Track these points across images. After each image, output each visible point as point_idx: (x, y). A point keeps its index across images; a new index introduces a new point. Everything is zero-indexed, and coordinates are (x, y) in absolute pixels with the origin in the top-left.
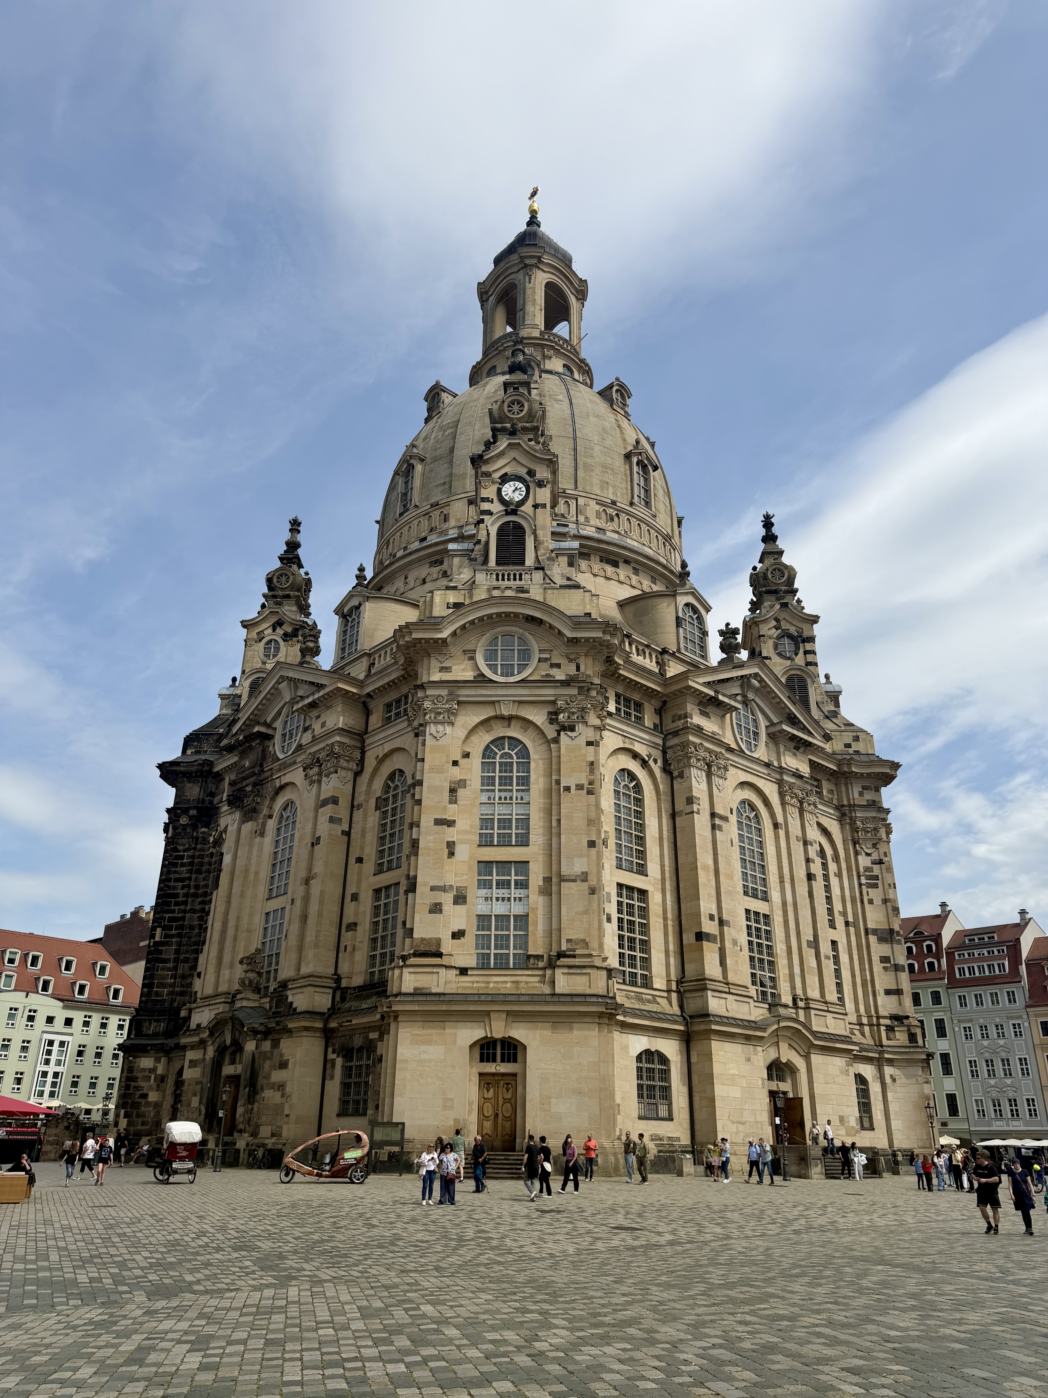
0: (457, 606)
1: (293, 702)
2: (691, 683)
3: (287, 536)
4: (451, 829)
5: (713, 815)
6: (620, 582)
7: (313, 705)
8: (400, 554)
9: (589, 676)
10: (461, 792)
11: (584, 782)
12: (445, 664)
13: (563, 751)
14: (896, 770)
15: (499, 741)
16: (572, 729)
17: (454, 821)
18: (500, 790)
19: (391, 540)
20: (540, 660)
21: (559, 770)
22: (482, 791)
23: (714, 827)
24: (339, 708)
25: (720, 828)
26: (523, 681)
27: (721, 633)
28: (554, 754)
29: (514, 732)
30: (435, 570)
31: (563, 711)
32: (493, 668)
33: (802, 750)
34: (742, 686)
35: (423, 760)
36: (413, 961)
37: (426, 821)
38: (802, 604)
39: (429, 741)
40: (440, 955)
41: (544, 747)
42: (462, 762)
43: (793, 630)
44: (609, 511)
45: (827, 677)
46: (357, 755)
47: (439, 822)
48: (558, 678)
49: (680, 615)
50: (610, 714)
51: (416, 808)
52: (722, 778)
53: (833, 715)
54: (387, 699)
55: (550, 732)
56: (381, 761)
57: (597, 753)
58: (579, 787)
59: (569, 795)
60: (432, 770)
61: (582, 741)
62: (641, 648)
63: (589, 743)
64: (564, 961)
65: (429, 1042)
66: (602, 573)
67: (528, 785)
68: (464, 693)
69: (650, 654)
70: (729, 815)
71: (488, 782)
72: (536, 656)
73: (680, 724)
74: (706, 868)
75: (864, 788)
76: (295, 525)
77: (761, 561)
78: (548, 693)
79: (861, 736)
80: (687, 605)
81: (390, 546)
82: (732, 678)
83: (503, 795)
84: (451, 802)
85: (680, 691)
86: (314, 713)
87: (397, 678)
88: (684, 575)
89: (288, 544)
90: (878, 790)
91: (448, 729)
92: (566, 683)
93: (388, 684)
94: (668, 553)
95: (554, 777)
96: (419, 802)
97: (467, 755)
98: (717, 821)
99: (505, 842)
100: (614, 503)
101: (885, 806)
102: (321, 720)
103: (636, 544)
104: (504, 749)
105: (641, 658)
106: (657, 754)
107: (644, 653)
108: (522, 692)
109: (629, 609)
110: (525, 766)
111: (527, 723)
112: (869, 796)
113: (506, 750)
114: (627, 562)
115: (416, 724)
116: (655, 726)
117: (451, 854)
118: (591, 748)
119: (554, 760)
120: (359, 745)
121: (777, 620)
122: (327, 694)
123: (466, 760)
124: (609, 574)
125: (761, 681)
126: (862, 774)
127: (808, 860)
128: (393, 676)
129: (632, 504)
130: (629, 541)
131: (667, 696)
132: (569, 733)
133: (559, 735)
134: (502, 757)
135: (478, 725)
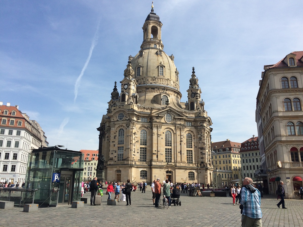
0: (115, 109)
2: (152, 115)
3: (114, 85)
4: (114, 143)
5: (158, 135)
6: (155, 92)
10: (116, 137)
11: (130, 135)
12: (113, 119)
15: (121, 129)
17: (115, 141)
18: (121, 136)
20: (125, 117)
21: (127, 133)
22: (118, 137)
23: (158, 137)
25: (159, 137)
26: (123, 120)
28: (127, 131)
29: (122, 128)
31: (128, 124)
32: (119, 119)
34: (167, 111)
36: (110, 160)
37: (111, 142)
40: (113, 160)
43: (194, 92)
45: (202, 100)
47: (112, 142)
49: (162, 98)
52: (160, 128)
55: (126, 127)
59: (128, 137)
60: (112, 134)
64: (126, 160)
65: (111, 171)
66: (151, 91)
67: (124, 135)
68: (116, 123)
70: (162, 134)
71: (119, 135)
74: (155, 143)
77: (192, 77)
78: (126, 122)
80: (164, 95)
84: (114, 139)
90: (203, 123)
91: (114, 128)
92: (128, 120)
97: (117, 132)
98: (158, 136)
99: (121, 144)
100: (154, 77)
103: (159, 84)
106: (150, 126)
108: (122, 122)
110: (124, 133)
111: (124, 126)
112: (201, 124)
114: (156, 88)
116: (150, 121)
117: (114, 146)
121: (191, 90)
124: (153, 91)
127: (181, 138)
129: (158, 76)
130: (157, 84)
134: (121, 131)
135: (118, 127)
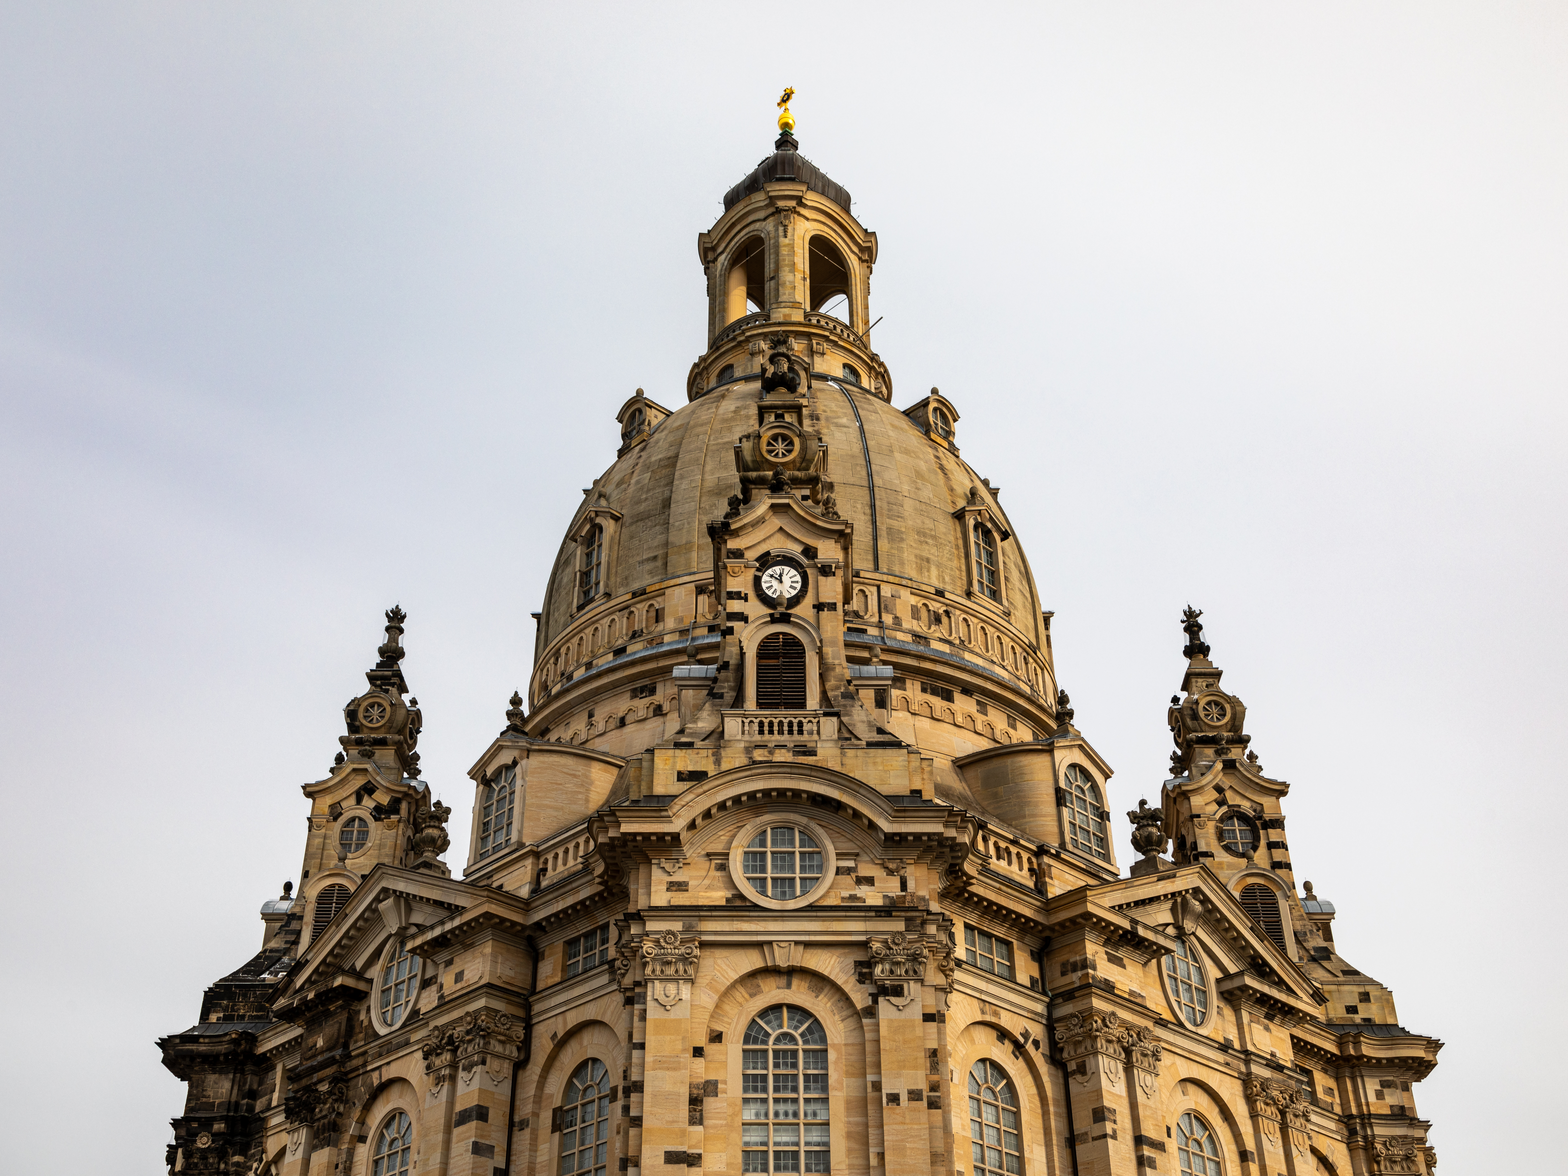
0: (697, 777)
1: (402, 936)
2: (1091, 908)
3: (382, 638)
4: (694, 1170)
5: (1139, 1140)
6: (955, 725)
7: (442, 943)
8: (580, 674)
9: (923, 899)
10: (710, 1104)
11: (922, 1085)
12: (677, 877)
13: (883, 1031)
14: (1435, 1053)
15: (772, 1013)
16: (898, 991)
17: (700, 1156)
18: (776, 1101)
19: (563, 650)
20: (839, 871)
21: (878, 1065)
22: (746, 1101)
23: (1140, 1161)
24: (488, 948)
25: (1151, 1163)
26: (811, 907)
27: (1133, 817)
28: (869, 1036)
29: (797, 996)
30: (641, 704)
31: (882, 961)
32: (759, 884)
33: (1277, 1020)
34: (1173, 910)
35: (642, 1046)
37: (651, 1156)
38: (1259, 762)
39: (653, 1012)
41: (851, 1023)
42: (711, 1049)
43: (1246, 806)
44: (936, 606)
45: (1308, 886)
46: (519, 1031)
47: (673, 1158)
48: (870, 902)
49: (1062, 784)
50: (959, 963)
51: (633, 1132)
52: (1150, 1073)
53: (1325, 954)
54: (572, 934)
55: (860, 998)
56: (561, 1043)
57: (941, 1033)
58: (914, 1095)
59: (898, 1110)
60: (660, 1064)
61: (915, 1013)
62: (1003, 845)
63: (928, 1018)
66: (927, 712)
67: (825, 1089)
68: (712, 927)
69: (1018, 855)
70: (1165, 1139)
71: (754, 1083)
72: (833, 863)
73: (1075, 978)
75: (1385, 1084)
76: (396, 620)
77: (1185, 687)
78: (854, 928)
79: (1374, 992)
80: (1073, 766)
81: (562, 660)
82: (1158, 898)
83: (782, 1108)
84: (693, 1121)
85: (1072, 920)
86: (443, 956)
87: (591, 898)
88: (1064, 716)
89: (382, 651)
90: (1406, 1088)
91: (685, 991)
92: (886, 911)
93: (573, 907)
94: (1032, 676)
95: (870, 1078)
96: (637, 1122)
97: (717, 1038)
98: (1146, 1151)
100: (940, 592)
101: (1421, 1115)
102: (455, 969)
103: (980, 662)
104: (781, 1026)
105: (1003, 863)
106: (1037, 1031)
107: (1009, 853)
108: (811, 926)
109: (973, 773)
110: (820, 1056)
111: (820, 981)
112: (1392, 1098)
113: (785, 1029)
114: (967, 690)
115: (627, 981)
116: (1033, 981)
118: (932, 1026)
119: (869, 1047)
120: (521, 1013)
121: (1219, 789)
122: (468, 923)
123: (715, 1047)
124: (937, 715)
125: (1205, 901)
126: (1379, 1060)
128: (584, 894)
129: (969, 594)
130: (967, 656)
131: (1051, 928)
132: (893, 999)
133: (875, 1002)
134: (778, 1040)
135: (733, 985)
